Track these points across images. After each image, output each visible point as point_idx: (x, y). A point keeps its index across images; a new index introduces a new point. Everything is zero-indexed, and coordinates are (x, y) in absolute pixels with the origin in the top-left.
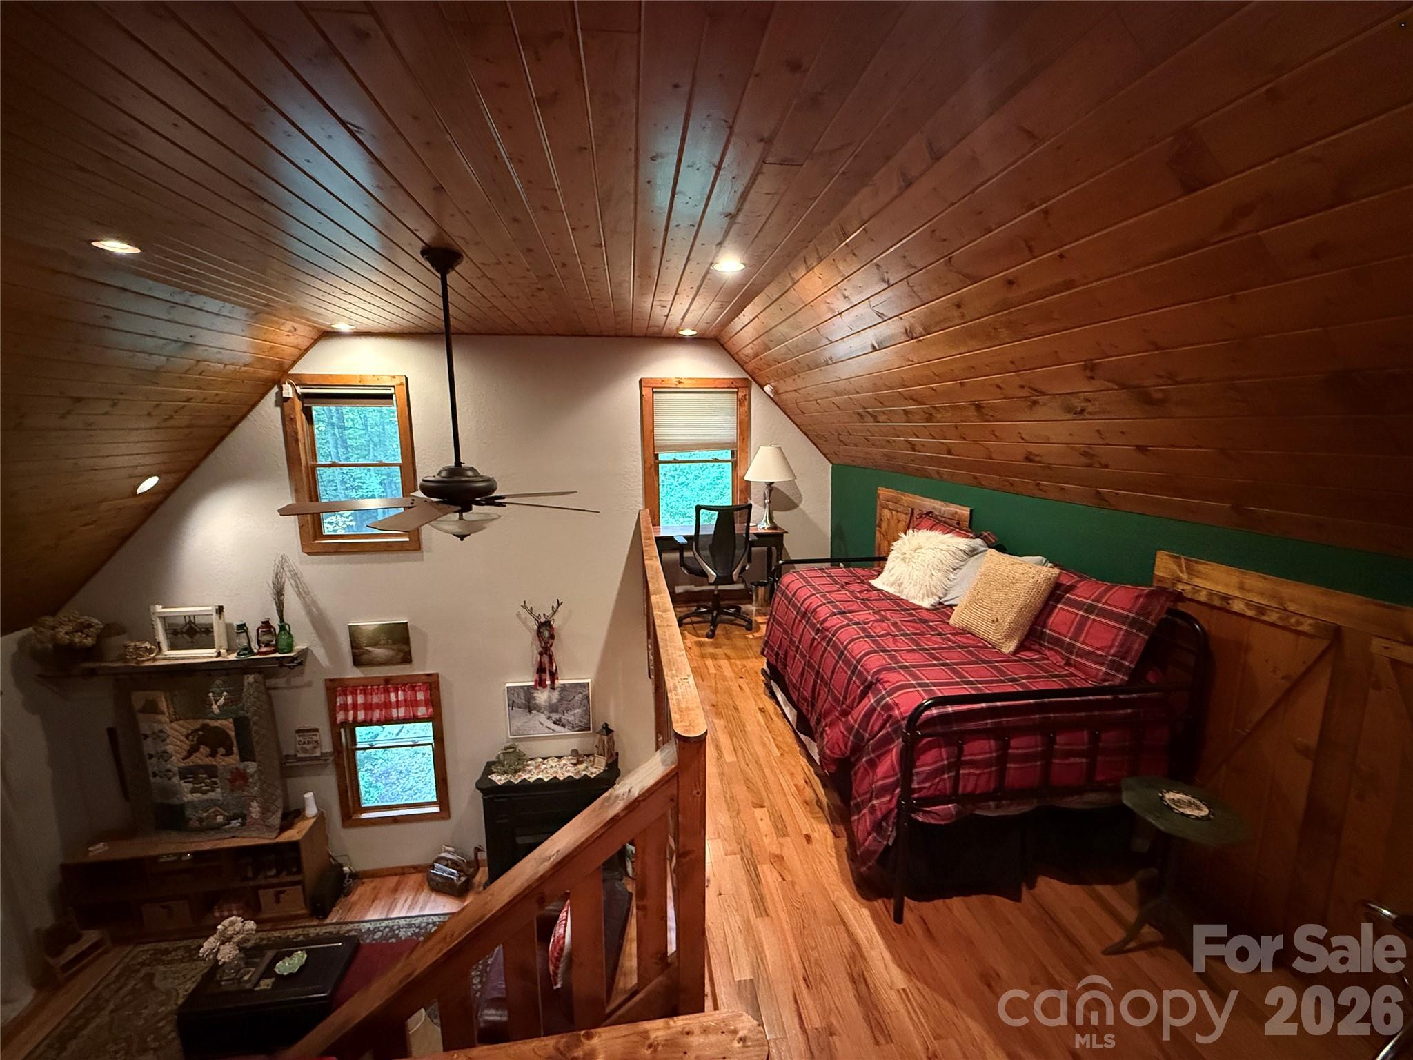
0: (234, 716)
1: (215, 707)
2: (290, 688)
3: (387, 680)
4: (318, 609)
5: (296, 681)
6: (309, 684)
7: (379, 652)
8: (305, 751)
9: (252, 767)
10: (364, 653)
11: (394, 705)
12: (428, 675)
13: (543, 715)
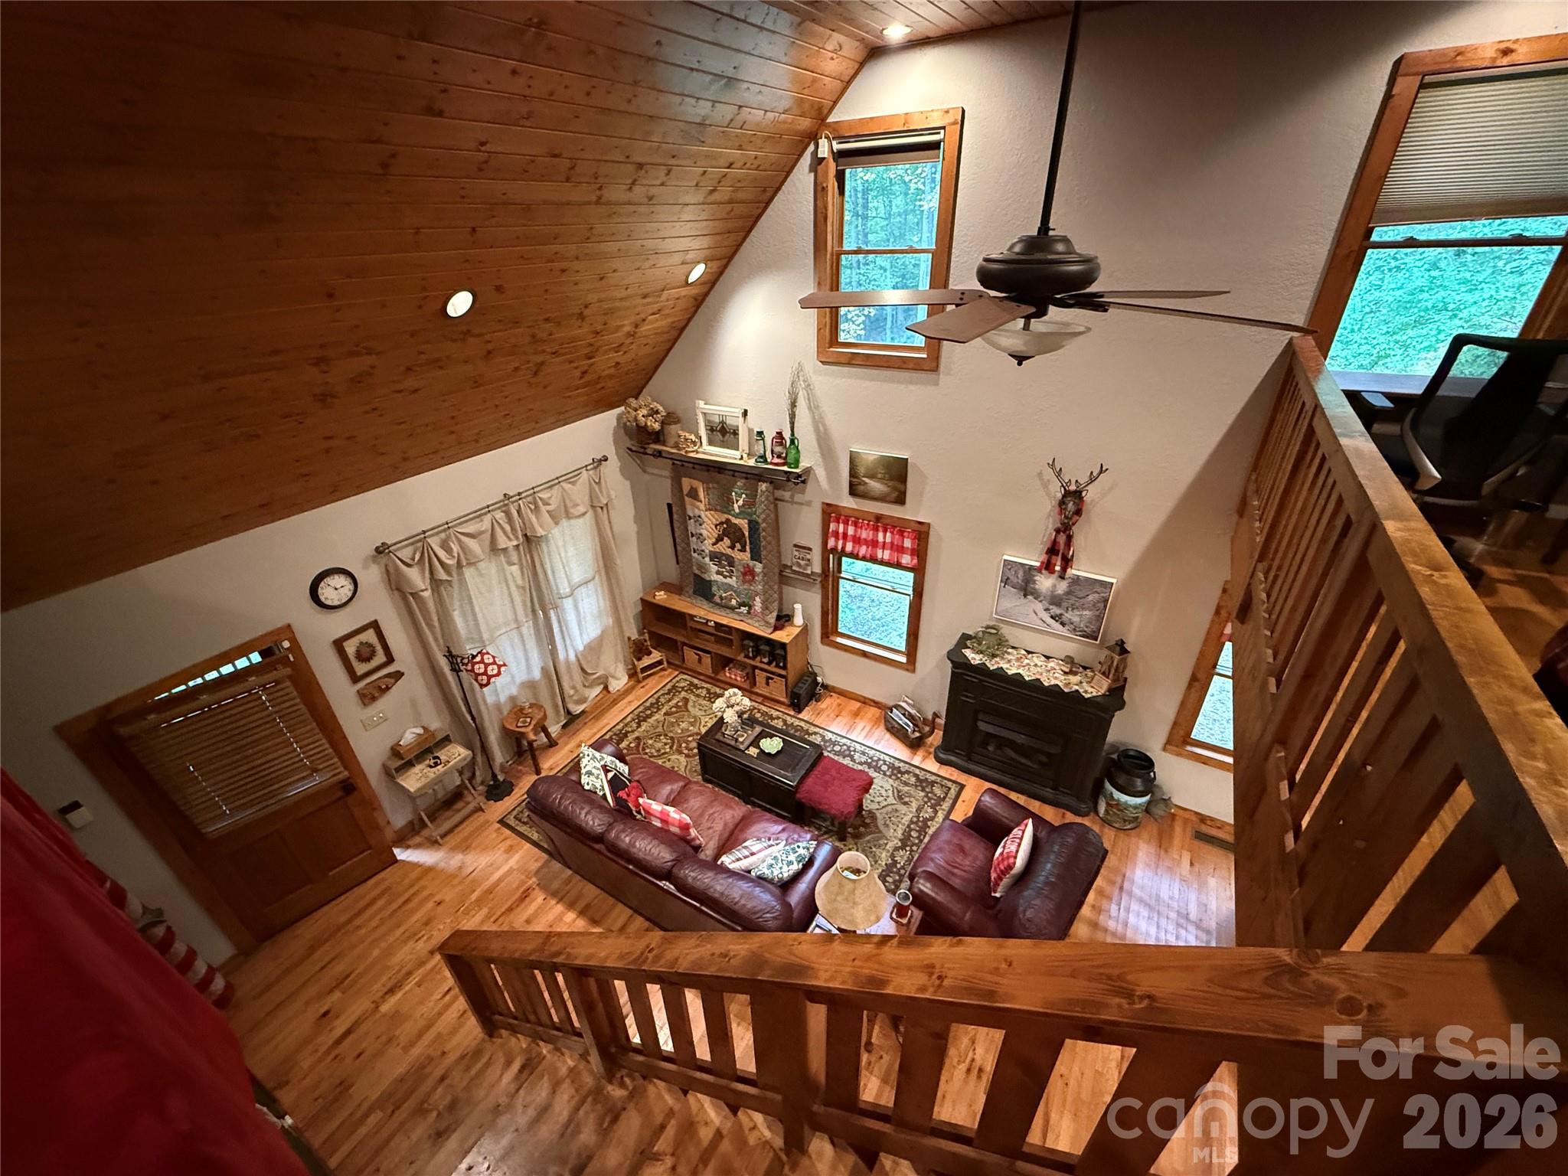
0: (749, 518)
1: (736, 506)
2: (793, 502)
3: (879, 518)
4: (825, 428)
5: (798, 498)
7: (876, 486)
8: (799, 565)
9: (758, 568)
10: (860, 484)
12: (920, 523)
13: (1040, 605)
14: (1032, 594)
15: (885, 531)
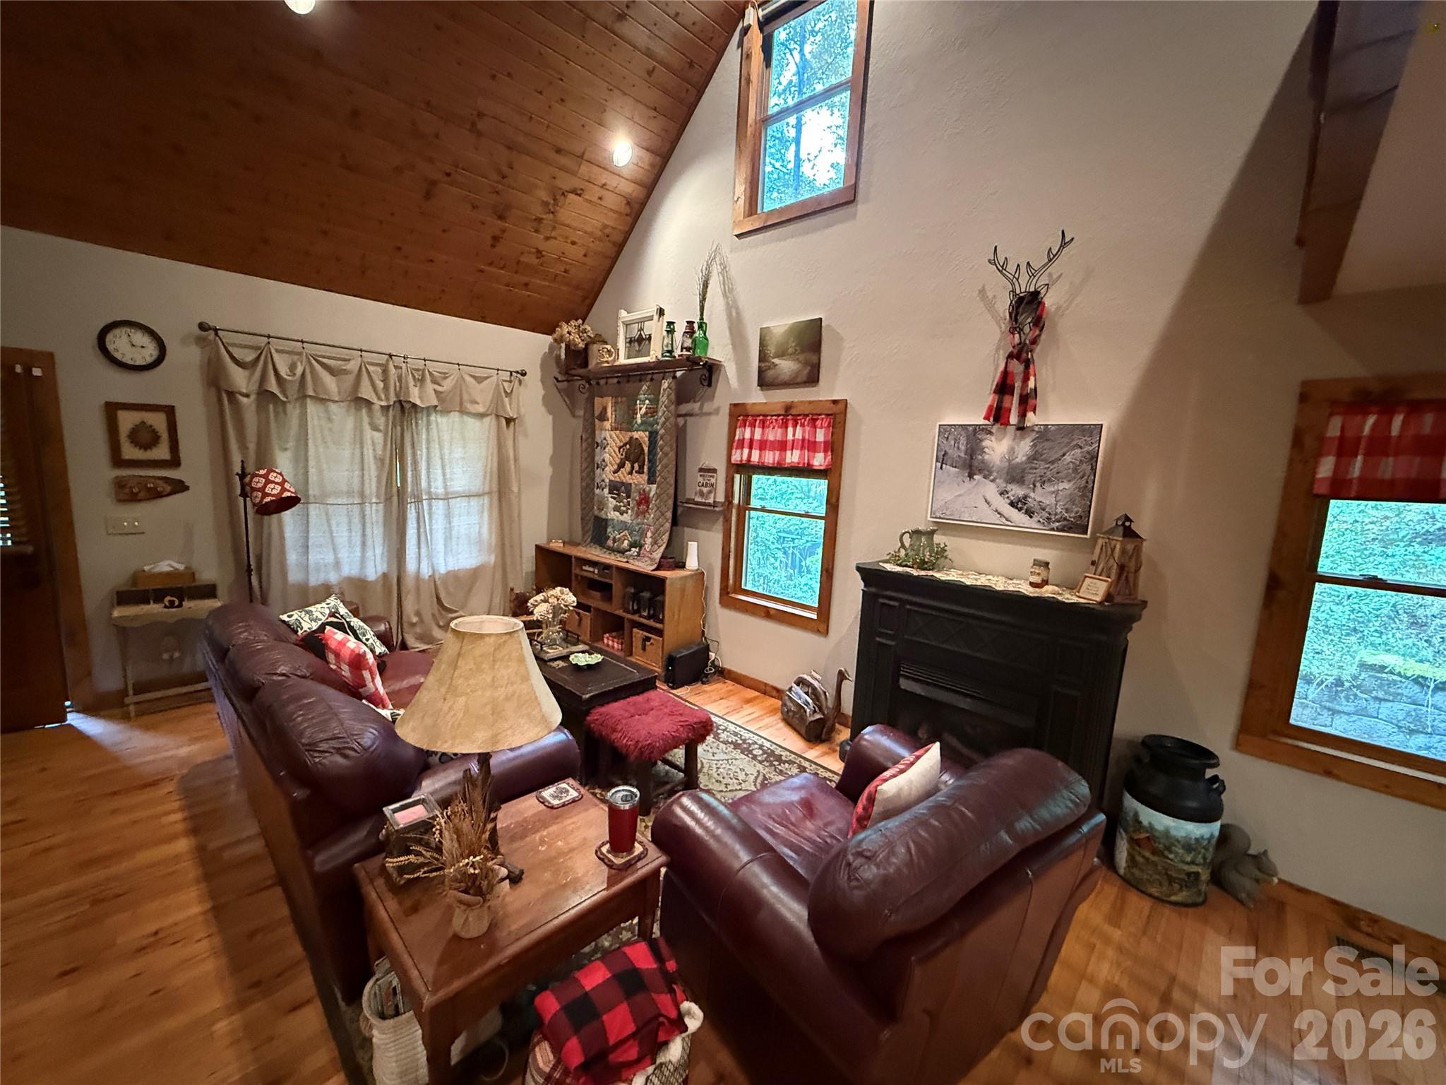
0: (650, 429)
1: (639, 416)
3: (788, 409)
6: (717, 411)
7: (786, 367)
8: (702, 494)
9: (653, 491)
10: (769, 368)
11: (790, 445)
12: (835, 402)
13: (992, 485)
14: (980, 471)
15: (795, 426)
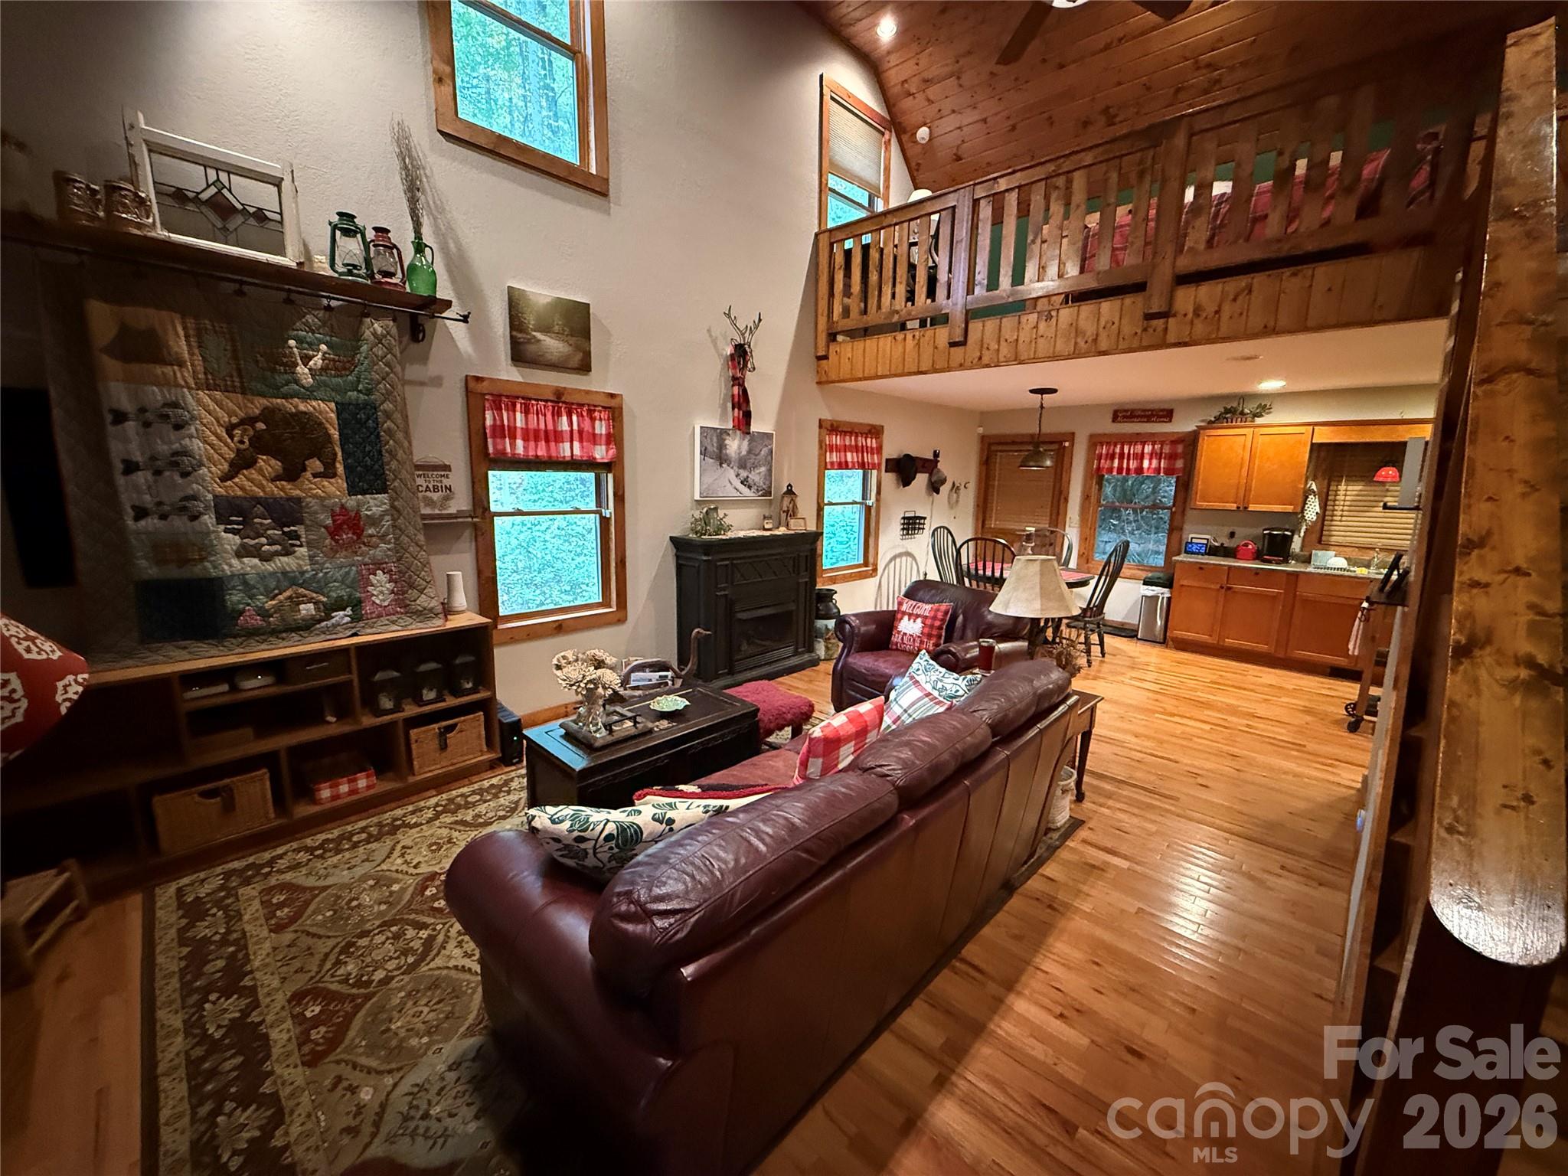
0: (338, 398)
1: (301, 369)
3: (559, 393)
4: (459, 248)
5: (416, 372)
6: (437, 381)
7: (552, 345)
8: (430, 502)
10: (529, 341)
11: (567, 436)
12: (612, 396)
13: (732, 471)
14: (725, 461)
15: (570, 415)
